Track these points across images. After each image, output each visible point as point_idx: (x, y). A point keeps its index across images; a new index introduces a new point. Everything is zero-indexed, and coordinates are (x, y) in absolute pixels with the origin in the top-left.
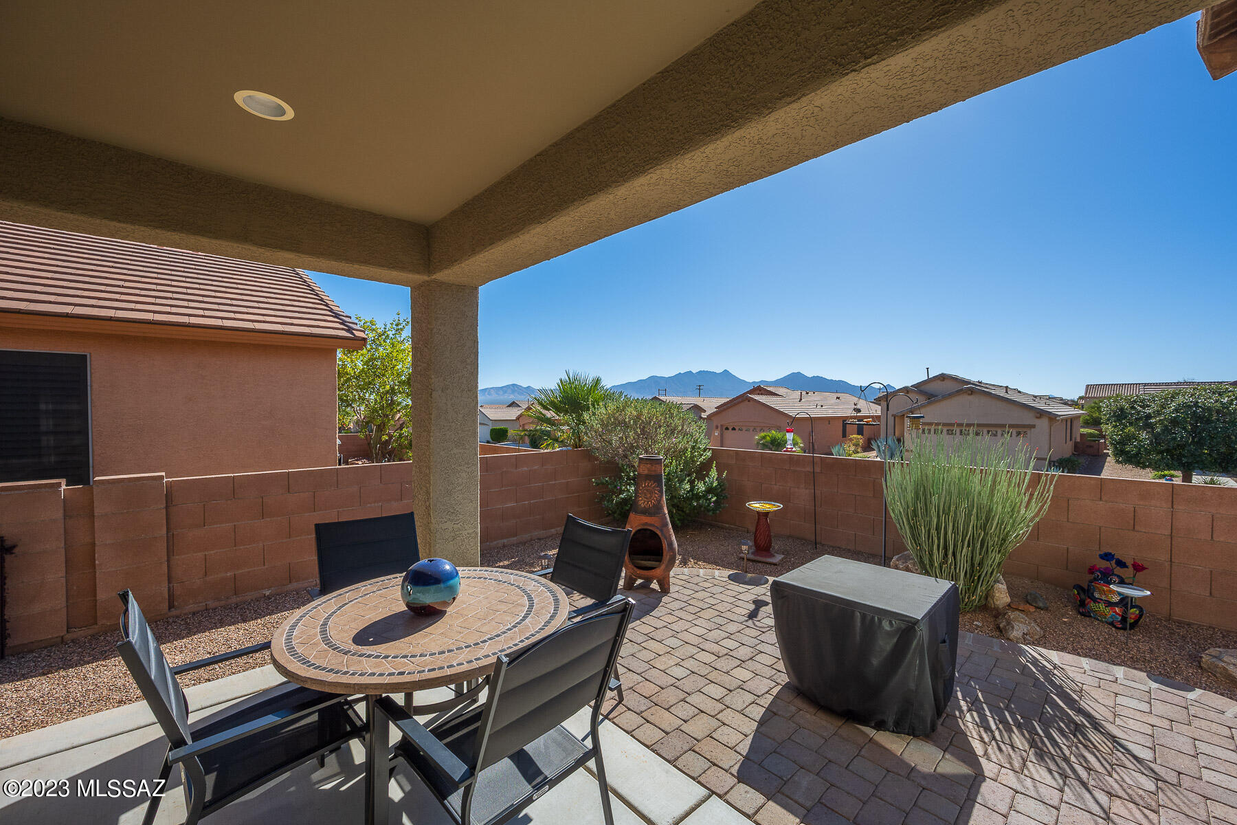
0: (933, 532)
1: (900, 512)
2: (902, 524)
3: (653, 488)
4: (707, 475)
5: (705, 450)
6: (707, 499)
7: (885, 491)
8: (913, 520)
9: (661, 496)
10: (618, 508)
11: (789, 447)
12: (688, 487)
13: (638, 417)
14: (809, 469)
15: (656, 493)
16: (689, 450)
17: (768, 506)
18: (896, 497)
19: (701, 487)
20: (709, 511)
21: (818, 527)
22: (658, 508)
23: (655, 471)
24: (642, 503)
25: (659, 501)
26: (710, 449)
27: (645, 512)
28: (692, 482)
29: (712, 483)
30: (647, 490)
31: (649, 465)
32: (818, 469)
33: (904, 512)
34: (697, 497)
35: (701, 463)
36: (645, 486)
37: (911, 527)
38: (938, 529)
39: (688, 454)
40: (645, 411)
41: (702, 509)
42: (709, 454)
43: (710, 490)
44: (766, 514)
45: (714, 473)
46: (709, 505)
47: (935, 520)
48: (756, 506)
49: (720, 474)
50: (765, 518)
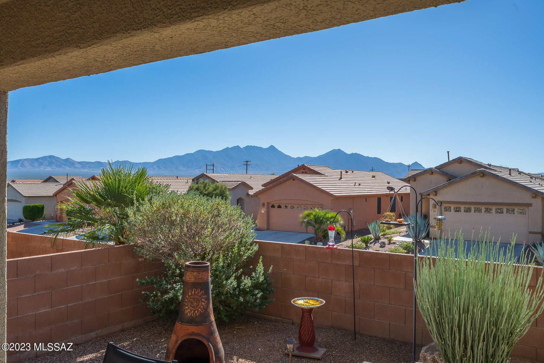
0: (456, 329)
1: (428, 308)
2: (429, 321)
3: (200, 296)
4: (254, 270)
5: (251, 244)
6: (253, 295)
7: (415, 290)
8: (438, 317)
9: (208, 304)
10: (163, 307)
11: (331, 244)
12: (235, 283)
13: (185, 215)
14: (348, 262)
15: (202, 301)
16: (237, 245)
17: (311, 302)
18: (425, 296)
19: (247, 282)
20: (255, 306)
21: (357, 317)
22: (205, 316)
23: (201, 278)
24: (188, 311)
25: (206, 309)
26: (256, 242)
27: (192, 321)
28: (238, 278)
29: (258, 278)
30: (194, 299)
31: (195, 274)
32: (356, 263)
33: (431, 310)
34: (244, 292)
35: (248, 257)
36: (192, 295)
37: (437, 323)
38: (459, 327)
39: (236, 250)
40: (192, 208)
41: (249, 305)
42: (256, 248)
43: (256, 286)
44: (310, 310)
45: (260, 268)
46: (255, 301)
47: (457, 317)
48: (301, 302)
49: (266, 270)
50: (308, 314)
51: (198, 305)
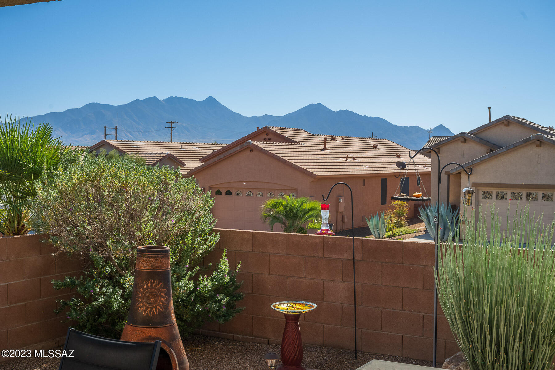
0: (486, 326)
1: (452, 305)
2: (454, 320)
3: (159, 289)
4: (216, 269)
5: (210, 233)
6: (216, 302)
7: (436, 282)
8: (465, 314)
9: (169, 301)
10: (88, 321)
11: (324, 228)
12: (191, 285)
14: (347, 255)
15: (162, 296)
16: (190, 234)
17: (298, 306)
18: (449, 289)
19: (206, 284)
20: (219, 317)
21: (359, 330)
22: (164, 316)
23: (160, 267)
24: (143, 310)
25: (166, 307)
26: (217, 231)
27: (148, 322)
28: (195, 279)
29: (222, 279)
30: (150, 293)
31: (152, 260)
32: (358, 257)
33: (456, 305)
34: (202, 299)
35: (206, 251)
36: (148, 287)
37: (463, 323)
38: (490, 323)
39: (189, 240)
40: (131, 180)
41: (210, 315)
42: (216, 238)
43: (219, 289)
44: (296, 317)
45: (224, 265)
46: (219, 310)
47: (487, 312)
48: (283, 307)
49: (232, 265)
50: (294, 323)
51: (156, 301)
